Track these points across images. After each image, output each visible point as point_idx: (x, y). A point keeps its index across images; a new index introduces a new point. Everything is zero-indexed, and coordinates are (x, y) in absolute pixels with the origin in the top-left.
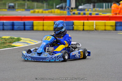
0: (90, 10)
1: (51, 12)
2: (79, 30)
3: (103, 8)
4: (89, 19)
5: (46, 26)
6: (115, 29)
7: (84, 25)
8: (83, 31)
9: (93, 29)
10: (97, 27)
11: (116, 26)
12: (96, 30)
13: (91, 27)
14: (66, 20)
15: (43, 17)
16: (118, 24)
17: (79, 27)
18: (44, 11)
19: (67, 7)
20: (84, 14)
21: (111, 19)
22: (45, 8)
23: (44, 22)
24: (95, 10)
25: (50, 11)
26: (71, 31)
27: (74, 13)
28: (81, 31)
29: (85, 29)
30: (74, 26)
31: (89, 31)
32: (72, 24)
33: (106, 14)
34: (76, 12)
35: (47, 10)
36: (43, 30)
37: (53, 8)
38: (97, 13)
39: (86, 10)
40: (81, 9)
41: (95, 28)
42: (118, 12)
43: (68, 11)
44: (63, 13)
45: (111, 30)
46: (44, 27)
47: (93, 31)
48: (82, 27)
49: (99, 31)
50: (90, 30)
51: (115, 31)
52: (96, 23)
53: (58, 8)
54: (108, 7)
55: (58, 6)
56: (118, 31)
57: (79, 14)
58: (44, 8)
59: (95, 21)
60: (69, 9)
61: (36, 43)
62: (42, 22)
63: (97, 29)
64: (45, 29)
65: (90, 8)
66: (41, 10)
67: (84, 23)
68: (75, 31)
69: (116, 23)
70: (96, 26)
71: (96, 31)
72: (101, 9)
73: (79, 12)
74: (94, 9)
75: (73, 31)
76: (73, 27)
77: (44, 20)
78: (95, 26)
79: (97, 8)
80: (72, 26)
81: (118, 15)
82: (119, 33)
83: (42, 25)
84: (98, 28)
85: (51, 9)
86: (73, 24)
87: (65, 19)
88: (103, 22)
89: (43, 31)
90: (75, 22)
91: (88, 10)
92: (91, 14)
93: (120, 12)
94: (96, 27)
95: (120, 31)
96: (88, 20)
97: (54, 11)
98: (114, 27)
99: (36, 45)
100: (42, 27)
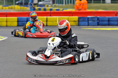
0: (50, 5)
1: (12, 8)
3: (63, 3)
4: (51, 15)
6: (77, 25)
7: (47, 21)
8: (47, 27)
9: (56, 25)
11: (79, 21)
13: (55, 22)
15: (6, 13)
16: (81, 20)
18: (4, 7)
20: (45, 10)
21: (73, 14)
22: (5, 4)
23: (8, 17)
25: (10, 7)
29: (48, 25)
33: (67, 9)
34: (36, 8)
35: (7, 6)
36: (7, 26)
37: (13, 5)
38: (57, 8)
39: (46, 5)
40: (41, 4)
43: (31, 7)
44: (24, 9)
45: (74, 26)
46: (8, 23)
48: (46, 22)
50: (53, 26)
51: (78, 26)
52: (59, 18)
53: (18, 4)
54: (68, 3)
55: (17, 2)
56: (81, 26)
57: (40, 9)
58: (3, 4)
61: (3, 39)
62: (5, 18)
64: (8, 25)
66: (0, 7)
67: (47, 18)
69: (79, 18)
72: (61, 5)
73: (39, 7)
74: (54, 5)
77: (6, 16)
79: (57, 4)
82: (82, 29)
83: (6, 21)
85: (10, 5)
87: (28, 15)
88: (66, 18)
89: (7, 27)
91: (48, 6)
92: (51, 10)
95: (83, 26)
97: (14, 7)
98: (77, 22)
99: (3, 41)
100: (6, 23)
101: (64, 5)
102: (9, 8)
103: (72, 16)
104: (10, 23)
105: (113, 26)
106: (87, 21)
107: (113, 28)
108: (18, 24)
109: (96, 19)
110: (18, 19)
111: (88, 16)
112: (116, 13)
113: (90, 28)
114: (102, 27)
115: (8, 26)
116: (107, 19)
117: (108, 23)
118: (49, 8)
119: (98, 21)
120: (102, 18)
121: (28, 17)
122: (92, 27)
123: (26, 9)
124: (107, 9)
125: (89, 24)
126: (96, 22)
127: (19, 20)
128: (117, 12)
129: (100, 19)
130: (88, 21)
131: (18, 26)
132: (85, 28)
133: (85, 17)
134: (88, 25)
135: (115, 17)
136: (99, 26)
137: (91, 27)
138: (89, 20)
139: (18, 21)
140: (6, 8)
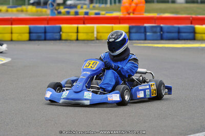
0: (85, 6)
1: (22, 11)
2: (70, 40)
3: (106, 3)
4: (86, 22)
5: (17, 33)
7: (78, 32)
8: (77, 42)
9: (93, 39)
10: (99, 34)
11: (130, 32)
12: (97, 39)
13: (90, 34)
14: (48, 24)
15: (11, 18)
16: (134, 30)
17: (70, 34)
18: (10, 10)
19: (50, 2)
20: (77, 13)
21: (121, 21)
22: (11, 4)
23: (14, 26)
24: (94, 7)
25: (19, 8)
26: (58, 41)
27: (60, 13)
28: (74, 41)
29: (80, 38)
30: (61, 33)
31: (86, 42)
32: (58, 30)
33: (112, 13)
34: (63, 10)
35: (15, 7)
36: (12, 40)
37: (24, 4)
38: (96, 11)
39: (79, 6)
40: (71, 5)
41: (95, 36)
42: (131, 10)
43: (51, 8)
44: (41, 12)
46: (14, 35)
47: (93, 42)
48: (76, 34)
49: (104, 41)
50: (88, 40)
52: (97, 28)
53: (33, 4)
54: (115, 3)
55: (32, 1)
56: (134, 41)
57: (68, 13)
58: (9, 4)
59: (96, 26)
60: (53, 5)
61: (2, 61)
62: (9, 26)
63: (99, 38)
64: (14, 39)
65: (85, 4)
66: (4, 8)
67: (78, 28)
68: (63, 41)
69: (130, 28)
70: (98, 32)
71: (97, 41)
72: (103, 6)
73: (67, 10)
74: (91, 6)
75: (60, 41)
76: (61, 35)
77: (12, 24)
78: (95, 33)
79: (96, 3)
80: (58, 34)
81: (132, 15)
82: (135, 45)
83: (10, 32)
84: (101, 37)
85: (21, 5)
86: (60, 29)
87: (46, 22)
88: (110, 27)
89: (12, 42)
90: (64, 26)
91: (82, 7)
92: (87, 13)
93: (134, 10)
94: (97, 35)
95: (136, 41)
96: (84, 23)
97: (27, 8)
99: (3, 65)
100: (10, 35)
101: (108, 5)
102: (18, 11)
103: (120, 23)
104: (17, 35)
105: (186, 41)
106: (143, 33)
107: (185, 44)
108: (30, 36)
109: (158, 29)
110: (30, 29)
111: (145, 25)
112: (191, 18)
113: (149, 43)
114: (167, 42)
115: (14, 41)
116: (177, 30)
117: (179, 35)
118: (84, 10)
119: (162, 33)
120: (168, 28)
121: (46, 26)
122: (152, 41)
123: (46, 12)
124: (177, 13)
125: (147, 38)
126: (159, 34)
127: (32, 31)
128: (193, 18)
129: (165, 30)
130: (145, 32)
131: (30, 40)
132: (141, 43)
133: (141, 25)
134: (145, 39)
135: (190, 25)
136: (162, 41)
137: (149, 41)
138: (147, 30)
139: (30, 33)
140: (12, 11)
